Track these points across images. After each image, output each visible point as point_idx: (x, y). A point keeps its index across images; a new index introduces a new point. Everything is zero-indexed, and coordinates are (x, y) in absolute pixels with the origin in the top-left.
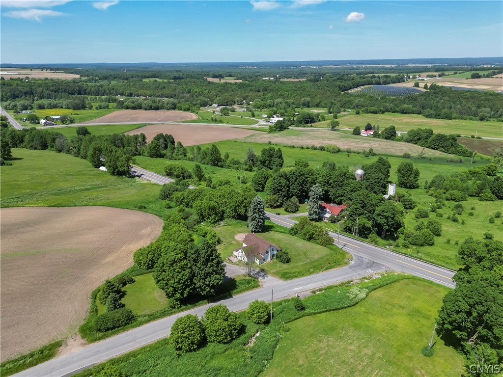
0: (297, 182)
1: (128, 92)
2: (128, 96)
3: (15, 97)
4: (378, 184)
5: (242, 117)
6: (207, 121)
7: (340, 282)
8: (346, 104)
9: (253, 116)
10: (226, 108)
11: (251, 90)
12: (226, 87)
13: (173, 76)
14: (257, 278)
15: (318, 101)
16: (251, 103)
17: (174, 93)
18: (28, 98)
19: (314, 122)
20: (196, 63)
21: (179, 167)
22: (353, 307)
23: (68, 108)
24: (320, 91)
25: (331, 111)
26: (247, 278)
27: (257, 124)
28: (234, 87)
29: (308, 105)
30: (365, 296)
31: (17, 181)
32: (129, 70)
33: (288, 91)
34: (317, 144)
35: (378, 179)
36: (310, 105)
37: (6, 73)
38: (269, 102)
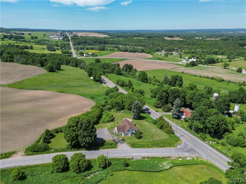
0: (173, 96)
1: (124, 43)
2: (124, 45)
3: (79, 44)
4: (223, 104)
5: (174, 58)
6: (156, 59)
7: (162, 156)
8: (240, 54)
9: (181, 57)
10: (168, 53)
11: (185, 44)
12: (172, 42)
13: (148, 36)
14: (117, 143)
15: (223, 51)
16: (183, 51)
17: (145, 44)
18: (84, 45)
19: (215, 63)
20: (164, 30)
21: (122, 81)
22: (157, 173)
23: (98, 50)
24: (226, 46)
25: (230, 57)
26: (113, 142)
27: (181, 62)
28: (177, 42)
29: (216, 53)
30: (169, 168)
31: (54, 79)
32: (131, 33)
33: (206, 45)
34: (210, 75)
35: (224, 100)
36: (218, 53)
37: (80, 34)
38: (193, 50)
